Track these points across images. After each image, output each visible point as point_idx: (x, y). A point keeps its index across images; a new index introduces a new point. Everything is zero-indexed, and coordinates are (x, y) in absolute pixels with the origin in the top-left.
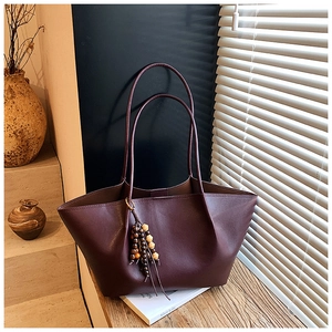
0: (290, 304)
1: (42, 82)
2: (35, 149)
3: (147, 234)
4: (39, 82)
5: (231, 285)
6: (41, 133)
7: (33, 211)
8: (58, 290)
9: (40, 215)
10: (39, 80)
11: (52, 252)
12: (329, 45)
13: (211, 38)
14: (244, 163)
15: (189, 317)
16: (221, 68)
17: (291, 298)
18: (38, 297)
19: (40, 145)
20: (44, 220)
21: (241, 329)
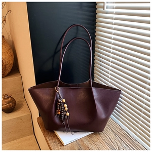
0: (136, 137)
1: (10, 37)
2: (9, 69)
3: (64, 104)
4: (9, 37)
5: (108, 129)
6: (12, 62)
7: (9, 99)
8: (23, 136)
9: (13, 101)
10: (9, 36)
11: (20, 118)
12: (151, 16)
13: (92, 14)
14: (110, 72)
15: (89, 146)
16: (98, 28)
17: (136, 134)
18: (14, 140)
19: (11, 67)
20: (15, 103)
21: (115, 151)
